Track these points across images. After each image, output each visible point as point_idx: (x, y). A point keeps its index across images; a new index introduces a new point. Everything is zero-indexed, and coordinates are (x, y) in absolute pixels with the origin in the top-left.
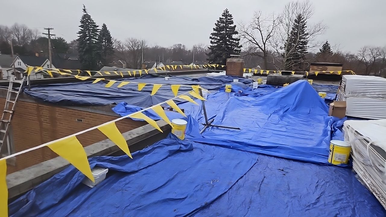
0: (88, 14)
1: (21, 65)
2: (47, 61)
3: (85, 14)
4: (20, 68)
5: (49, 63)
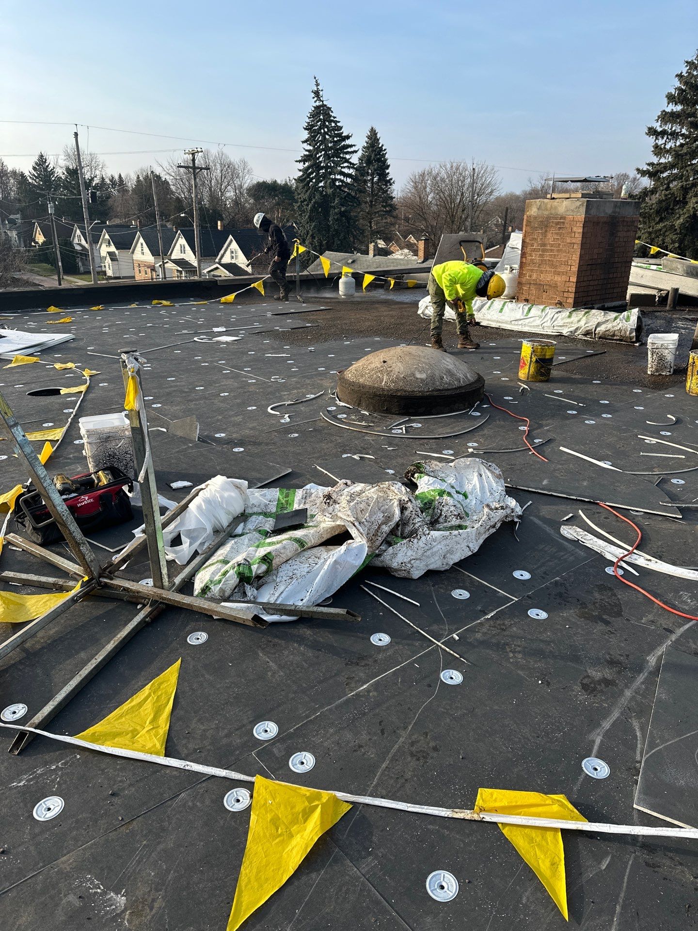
0: (325, 103)
1: (185, 253)
2: (231, 241)
3: (318, 103)
4: (183, 259)
5: (234, 246)
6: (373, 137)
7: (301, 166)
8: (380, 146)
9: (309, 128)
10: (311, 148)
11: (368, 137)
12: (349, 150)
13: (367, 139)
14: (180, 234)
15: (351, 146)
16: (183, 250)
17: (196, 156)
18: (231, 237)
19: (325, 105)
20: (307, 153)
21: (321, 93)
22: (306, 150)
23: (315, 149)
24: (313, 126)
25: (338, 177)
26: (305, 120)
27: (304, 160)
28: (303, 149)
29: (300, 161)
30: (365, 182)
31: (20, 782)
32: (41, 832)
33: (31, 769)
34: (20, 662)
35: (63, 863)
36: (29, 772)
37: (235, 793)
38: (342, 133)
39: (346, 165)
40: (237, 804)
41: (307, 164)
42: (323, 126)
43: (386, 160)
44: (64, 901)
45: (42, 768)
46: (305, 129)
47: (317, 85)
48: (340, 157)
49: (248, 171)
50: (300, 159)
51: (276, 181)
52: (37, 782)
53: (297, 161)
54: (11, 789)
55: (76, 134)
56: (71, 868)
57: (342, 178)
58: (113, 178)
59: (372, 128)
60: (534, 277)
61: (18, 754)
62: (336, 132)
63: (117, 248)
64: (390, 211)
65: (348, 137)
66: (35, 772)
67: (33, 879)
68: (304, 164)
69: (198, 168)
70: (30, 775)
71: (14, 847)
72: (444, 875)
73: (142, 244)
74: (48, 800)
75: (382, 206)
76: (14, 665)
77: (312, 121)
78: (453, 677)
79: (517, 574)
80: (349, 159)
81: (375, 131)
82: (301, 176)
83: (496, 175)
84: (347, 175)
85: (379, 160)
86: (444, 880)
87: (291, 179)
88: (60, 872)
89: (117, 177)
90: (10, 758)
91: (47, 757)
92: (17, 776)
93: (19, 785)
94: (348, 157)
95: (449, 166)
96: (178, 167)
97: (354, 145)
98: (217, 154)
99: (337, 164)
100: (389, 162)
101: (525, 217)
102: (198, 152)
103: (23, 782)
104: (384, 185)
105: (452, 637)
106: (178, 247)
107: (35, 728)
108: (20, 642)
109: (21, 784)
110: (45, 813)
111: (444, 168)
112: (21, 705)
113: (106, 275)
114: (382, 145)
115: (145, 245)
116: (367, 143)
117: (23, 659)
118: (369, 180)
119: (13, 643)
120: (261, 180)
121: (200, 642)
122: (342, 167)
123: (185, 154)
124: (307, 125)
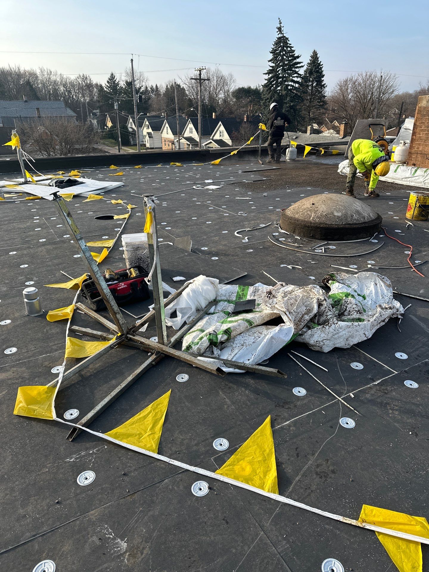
1: (192, 133)
2: (220, 125)
3: (280, 36)
4: (191, 137)
5: (222, 128)
6: (315, 57)
7: (267, 77)
8: (319, 62)
9: (273, 52)
10: (274, 65)
11: (311, 57)
12: (298, 65)
13: (310, 58)
14: (190, 121)
15: (300, 63)
16: (191, 132)
17: (202, 72)
18: (220, 123)
19: (285, 37)
20: (271, 68)
21: (282, 29)
22: (271, 67)
23: (276, 65)
24: (276, 50)
25: (290, 83)
26: (271, 47)
27: (269, 73)
28: (268, 66)
29: (266, 74)
30: (308, 86)
31: (71, 459)
32: (80, 493)
33: (78, 451)
34: (78, 383)
35: (92, 515)
36: (77, 453)
37: (199, 484)
38: (295, 54)
39: (295, 75)
40: (199, 491)
41: (270, 75)
42: (283, 50)
43: (322, 71)
44: (90, 540)
45: (85, 451)
46: (271, 53)
47: (280, 23)
48: (292, 71)
49: (233, 81)
50: (266, 72)
51: (250, 87)
52: (81, 460)
53: (264, 74)
54: (66, 462)
55: (132, 60)
56: (96, 519)
57: (292, 84)
58: (152, 87)
59: (315, 51)
60: (421, 149)
61: (72, 441)
62: (291, 54)
63: (153, 130)
64: (323, 105)
65: (298, 57)
66: (80, 454)
67: (74, 522)
68: (269, 75)
69: (203, 79)
70: (77, 455)
71: (64, 500)
72: (335, 562)
73: (167, 128)
74: (86, 473)
75: (318, 102)
76: (74, 384)
77: (276, 47)
78: (348, 423)
79: (398, 355)
80: (298, 71)
81: (316, 52)
82: (266, 84)
83: (397, 80)
84: (295, 82)
85: (318, 72)
86: (334, 565)
87: (260, 85)
88: (89, 521)
89: (154, 87)
90: (67, 443)
91: (88, 445)
92: (70, 455)
93: (70, 461)
94: (297, 70)
95: (364, 74)
96: (191, 79)
97: (302, 62)
98: (215, 71)
99: (290, 75)
100: (324, 73)
101: (417, 107)
102: (203, 69)
103: (73, 459)
104: (320, 88)
105: (350, 395)
106: (188, 129)
107: (82, 426)
108: (78, 371)
109: (72, 460)
110: (84, 481)
111: (361, 76)
112: (76, 410)
113: (145, 146)
114: (321, 62)
115: (169, 128)
116: (310, 60)
117: (79, 381)
118: (310, 85)
119: (74, 371)
120: (241, 87)
121: (184, 380)
122: (293, 77)
123: (195, 70)
124: (272, 50)
